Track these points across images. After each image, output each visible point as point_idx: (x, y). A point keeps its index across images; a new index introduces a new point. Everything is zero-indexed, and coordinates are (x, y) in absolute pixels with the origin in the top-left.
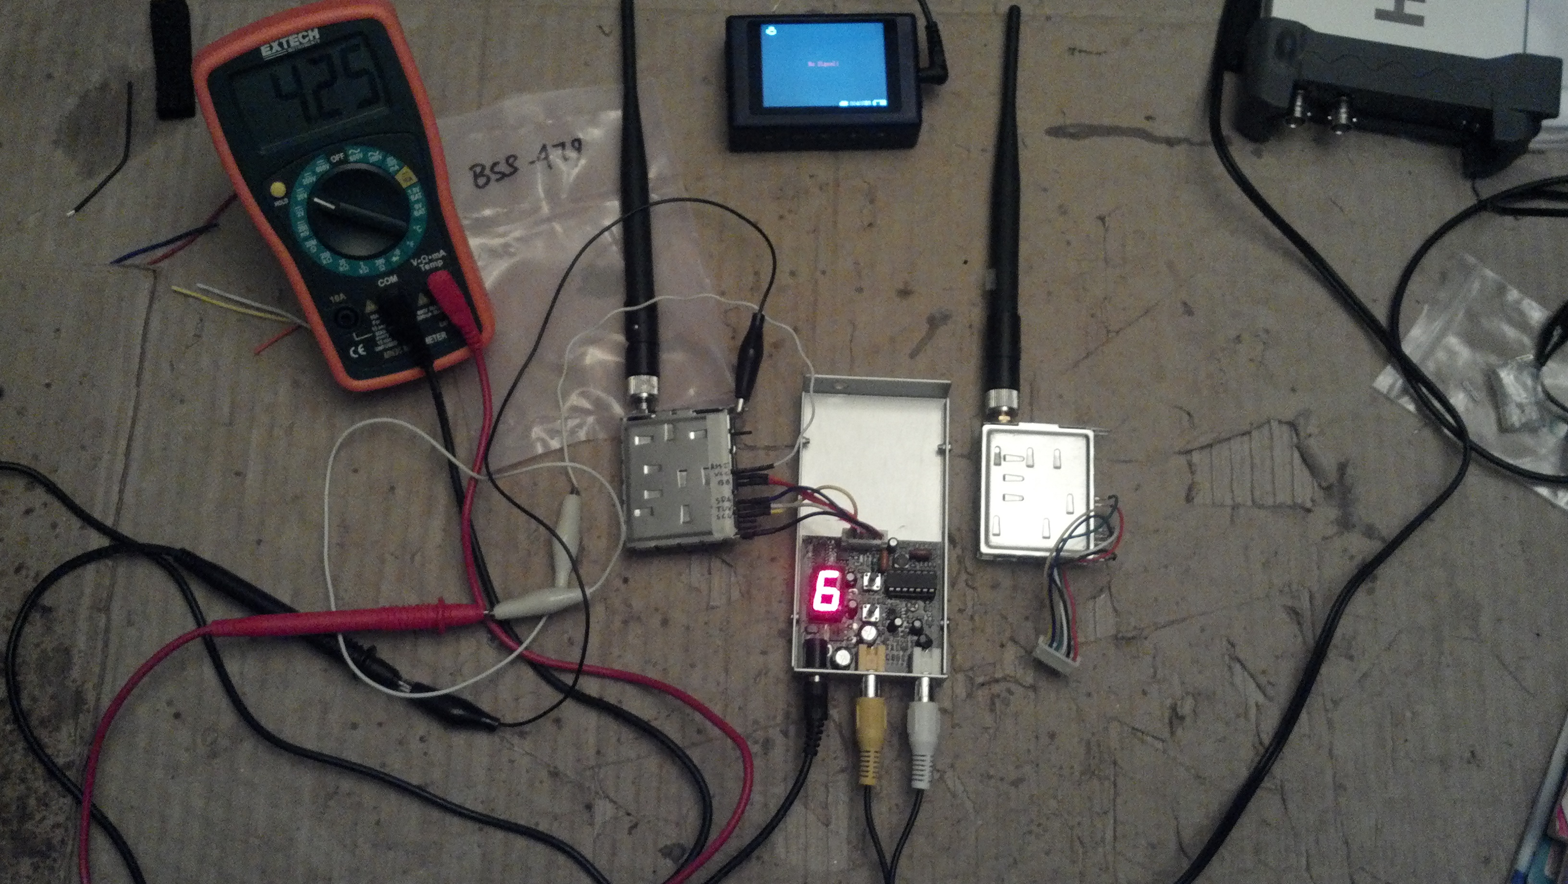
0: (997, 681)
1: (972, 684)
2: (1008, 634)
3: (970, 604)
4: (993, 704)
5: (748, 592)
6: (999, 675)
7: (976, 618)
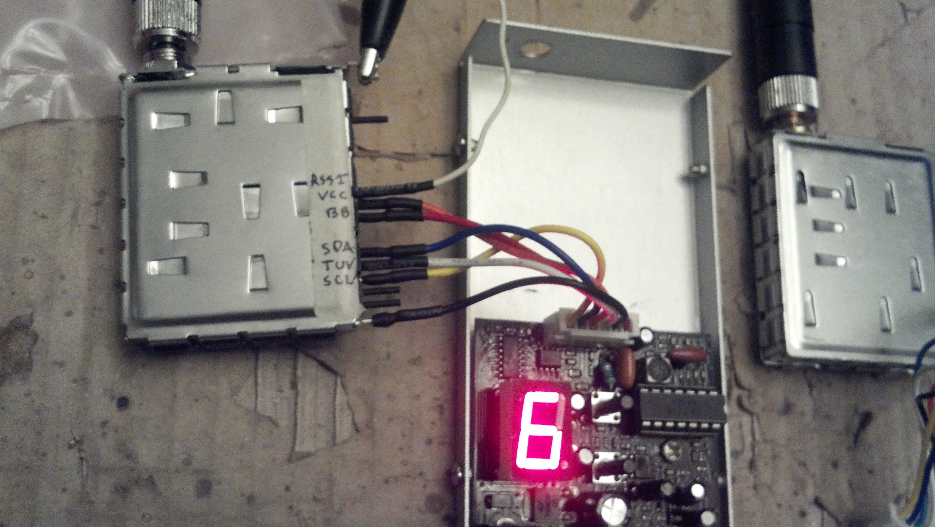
2: (811, 492)
3: (748, 442)
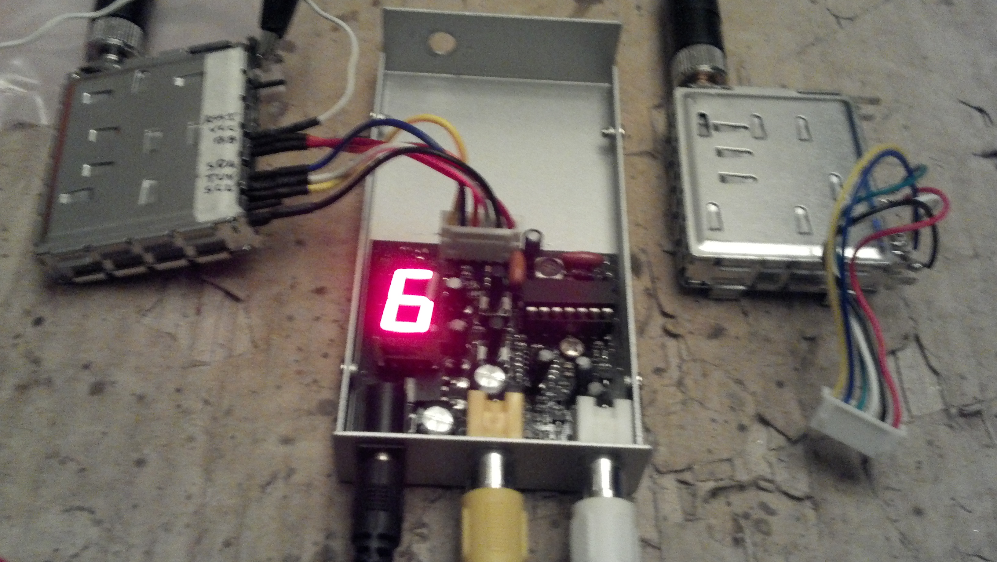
0: (741, 487)
1: (694, 495)
2: (751, 409)
3: (674, 361)
4: (739, 529)
5: (268, 342)
6: (743, 477)
7: (689, 382)
